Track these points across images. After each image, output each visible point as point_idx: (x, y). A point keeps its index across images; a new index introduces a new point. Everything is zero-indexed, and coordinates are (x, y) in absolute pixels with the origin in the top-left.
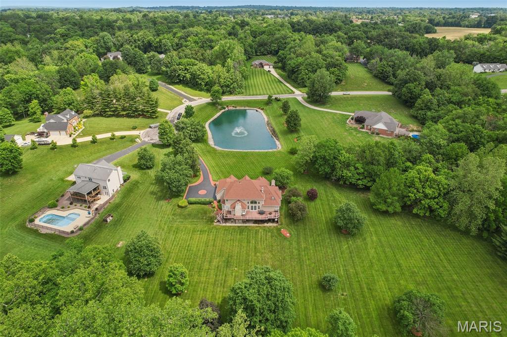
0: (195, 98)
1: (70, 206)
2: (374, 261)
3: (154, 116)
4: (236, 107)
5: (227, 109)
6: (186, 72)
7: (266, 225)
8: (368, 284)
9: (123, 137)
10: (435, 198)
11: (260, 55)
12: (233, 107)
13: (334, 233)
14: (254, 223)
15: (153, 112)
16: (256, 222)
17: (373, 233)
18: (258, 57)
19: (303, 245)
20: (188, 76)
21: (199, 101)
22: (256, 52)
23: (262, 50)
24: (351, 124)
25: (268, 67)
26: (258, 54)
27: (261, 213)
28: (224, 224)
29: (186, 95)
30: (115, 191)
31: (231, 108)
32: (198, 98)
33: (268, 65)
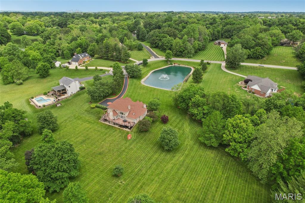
0: (159, 57)
1: (51, 95)
2: (165, 171)
3: (126, 62)
4: (180, 65)
5: (173, 65)
6: (160, 41)
7: (124, 129)
8: (144, 184)
9: (101, 70)
10: (240, 143)
11: (225, 38)
12: (178, 64)
13: (158, 146)
14: (119, 126)
15: (126, 60)
16: (121, 126)
17: (184, 155)
18: (223, 39)
19: (132, 146)
20: (160, 44)
21: (161, 58)
22: (222, 36)
23: (227, 34)
24: (241, 84)
25: (224, 45)
26: (223, 37)
27: (125, 121)
28: (104, 122)
29: (156, 54)
30: (73, 93)
31: (176, 65)
32: (161, 57)
33: (223, 44)
